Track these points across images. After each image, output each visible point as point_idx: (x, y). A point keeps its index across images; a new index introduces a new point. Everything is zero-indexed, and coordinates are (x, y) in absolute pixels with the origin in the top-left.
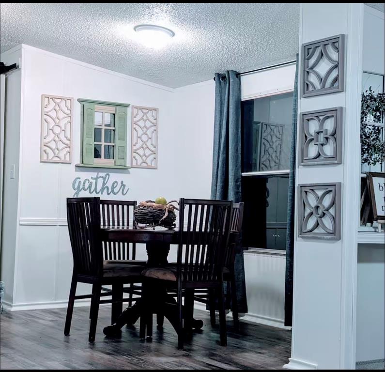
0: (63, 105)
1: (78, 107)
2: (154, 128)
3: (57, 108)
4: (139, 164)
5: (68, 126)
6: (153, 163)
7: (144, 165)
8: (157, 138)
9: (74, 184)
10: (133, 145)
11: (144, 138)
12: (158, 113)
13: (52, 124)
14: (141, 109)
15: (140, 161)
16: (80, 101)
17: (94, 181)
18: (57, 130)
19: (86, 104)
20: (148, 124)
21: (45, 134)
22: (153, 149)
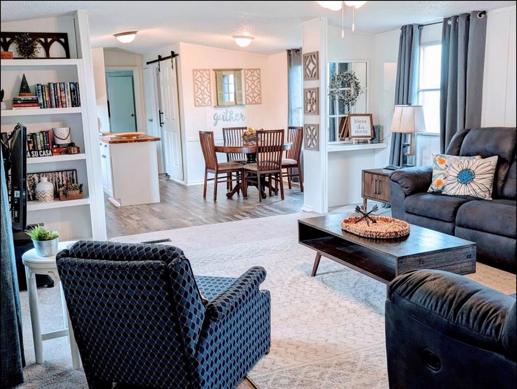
0: (205, 73)
1: (213, 74)
2: (258, 80)
3: (202, 76)
4: (250, 102)
5: (208, 85)
6: (259, 101)
7: (254, 102)
8: (260, 87)
9: (214, 117)
10: (246, 91)
11: (253, 87)
12: (260, 72)
13: (199, 84)
14: (250, 70)
15: (251, 100)
16: (213, 70)
17: (225, 115)
18: (202, 88)
19: (217, 72)
20: (255, 78)
21: (196, 90)
22: (259, 93)
